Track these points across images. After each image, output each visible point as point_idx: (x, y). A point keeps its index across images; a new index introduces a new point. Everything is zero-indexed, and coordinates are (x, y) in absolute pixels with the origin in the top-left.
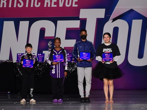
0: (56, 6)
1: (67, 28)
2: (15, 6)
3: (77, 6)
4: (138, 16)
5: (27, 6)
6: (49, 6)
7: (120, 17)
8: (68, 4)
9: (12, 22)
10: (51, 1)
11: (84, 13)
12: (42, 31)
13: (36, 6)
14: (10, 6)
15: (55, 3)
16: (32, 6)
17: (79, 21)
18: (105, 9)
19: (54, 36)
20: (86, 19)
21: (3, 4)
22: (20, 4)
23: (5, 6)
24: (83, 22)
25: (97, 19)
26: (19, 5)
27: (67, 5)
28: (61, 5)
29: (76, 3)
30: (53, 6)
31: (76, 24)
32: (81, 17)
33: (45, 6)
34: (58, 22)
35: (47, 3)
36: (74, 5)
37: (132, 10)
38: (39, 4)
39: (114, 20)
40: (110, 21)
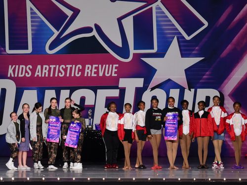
0: (96, 75)
1: (106, 97)
2: (56, 75)
3: (116, 75)
4: (176, 86)
5: (68, 75)
6: (89, 75)
7: (158, 86)
8: (108, 73)
9: (54, 91)
10: (91, 71)
11: (123, 82)
12: (83, 99)
13: (77, 75)
14: (51, 75)
15: (95, 73)
16: (73, 75)
17: (119, 90)
18: (143, 79)
19: (94, 104)
20: (125, 88)
21: (45, 73)
22: (62, 74)
23: (47, 76)
24: (123, 91)
25: (136, 88)
26: (60, 74)
27: (106, 75)
28: (101, 74)
29: (115, 73)
30: (93, 75)
31: (115, 93)
32: (120, 86)
33: (86, 75)
34: (99, 91)
35: (88, 72)
36: (113, 75)
37: (169, 80)
38: (80, 73)
39: (152, 89)
40: (149, 90)
